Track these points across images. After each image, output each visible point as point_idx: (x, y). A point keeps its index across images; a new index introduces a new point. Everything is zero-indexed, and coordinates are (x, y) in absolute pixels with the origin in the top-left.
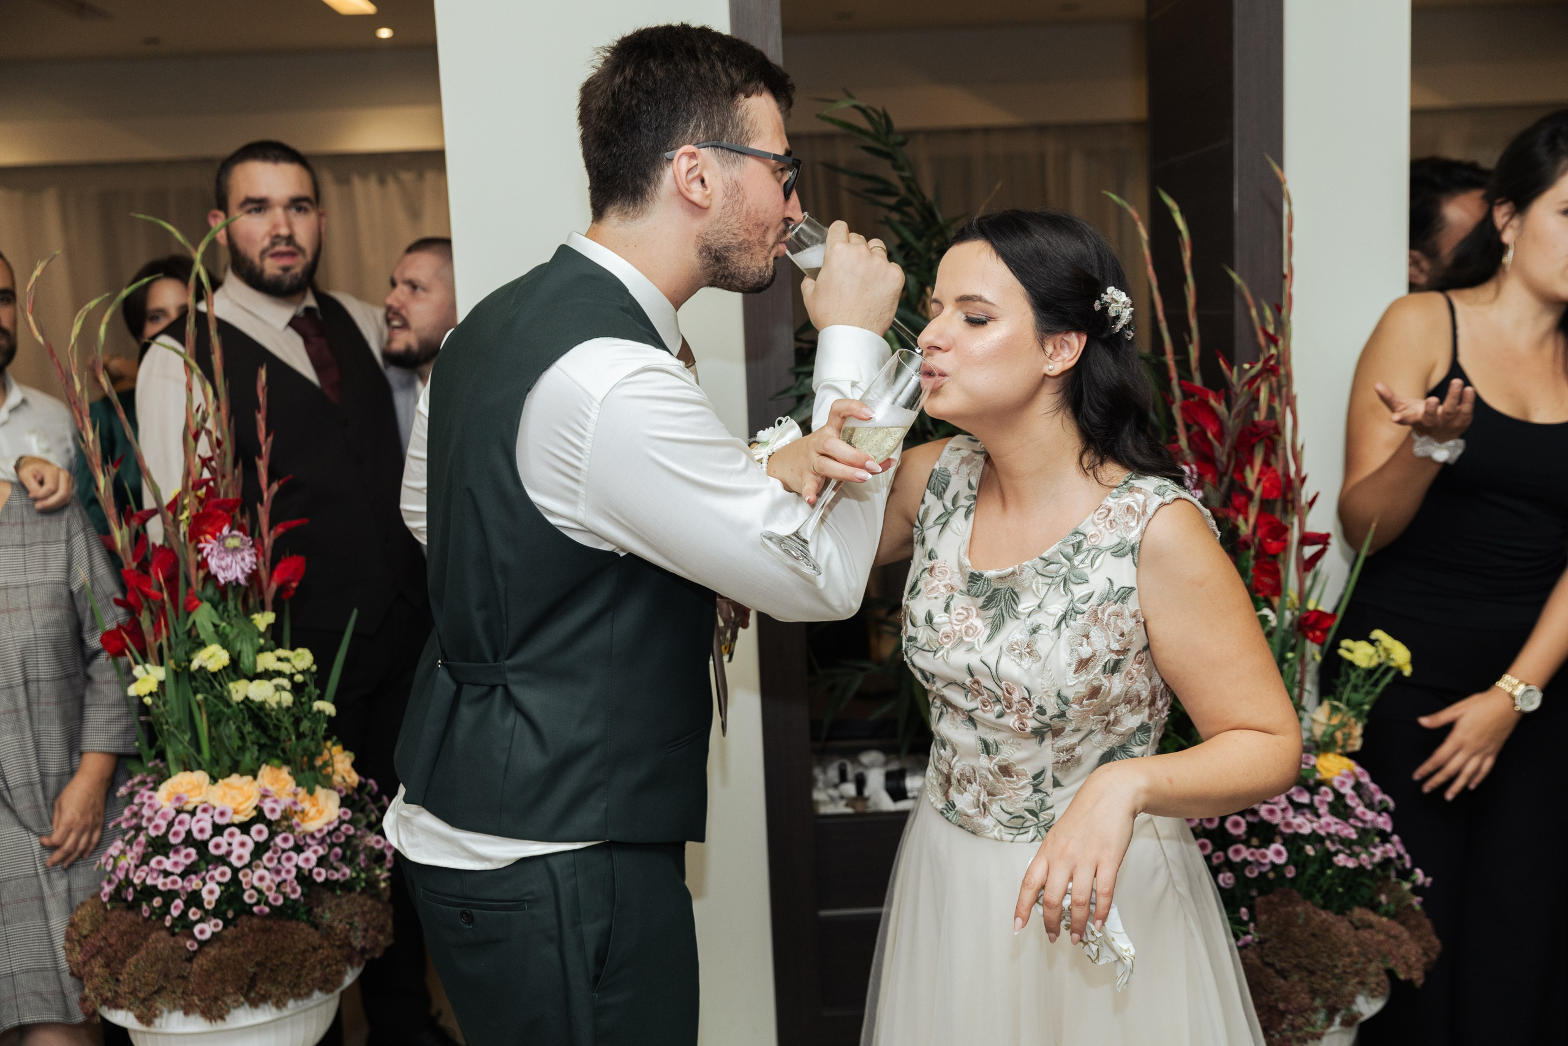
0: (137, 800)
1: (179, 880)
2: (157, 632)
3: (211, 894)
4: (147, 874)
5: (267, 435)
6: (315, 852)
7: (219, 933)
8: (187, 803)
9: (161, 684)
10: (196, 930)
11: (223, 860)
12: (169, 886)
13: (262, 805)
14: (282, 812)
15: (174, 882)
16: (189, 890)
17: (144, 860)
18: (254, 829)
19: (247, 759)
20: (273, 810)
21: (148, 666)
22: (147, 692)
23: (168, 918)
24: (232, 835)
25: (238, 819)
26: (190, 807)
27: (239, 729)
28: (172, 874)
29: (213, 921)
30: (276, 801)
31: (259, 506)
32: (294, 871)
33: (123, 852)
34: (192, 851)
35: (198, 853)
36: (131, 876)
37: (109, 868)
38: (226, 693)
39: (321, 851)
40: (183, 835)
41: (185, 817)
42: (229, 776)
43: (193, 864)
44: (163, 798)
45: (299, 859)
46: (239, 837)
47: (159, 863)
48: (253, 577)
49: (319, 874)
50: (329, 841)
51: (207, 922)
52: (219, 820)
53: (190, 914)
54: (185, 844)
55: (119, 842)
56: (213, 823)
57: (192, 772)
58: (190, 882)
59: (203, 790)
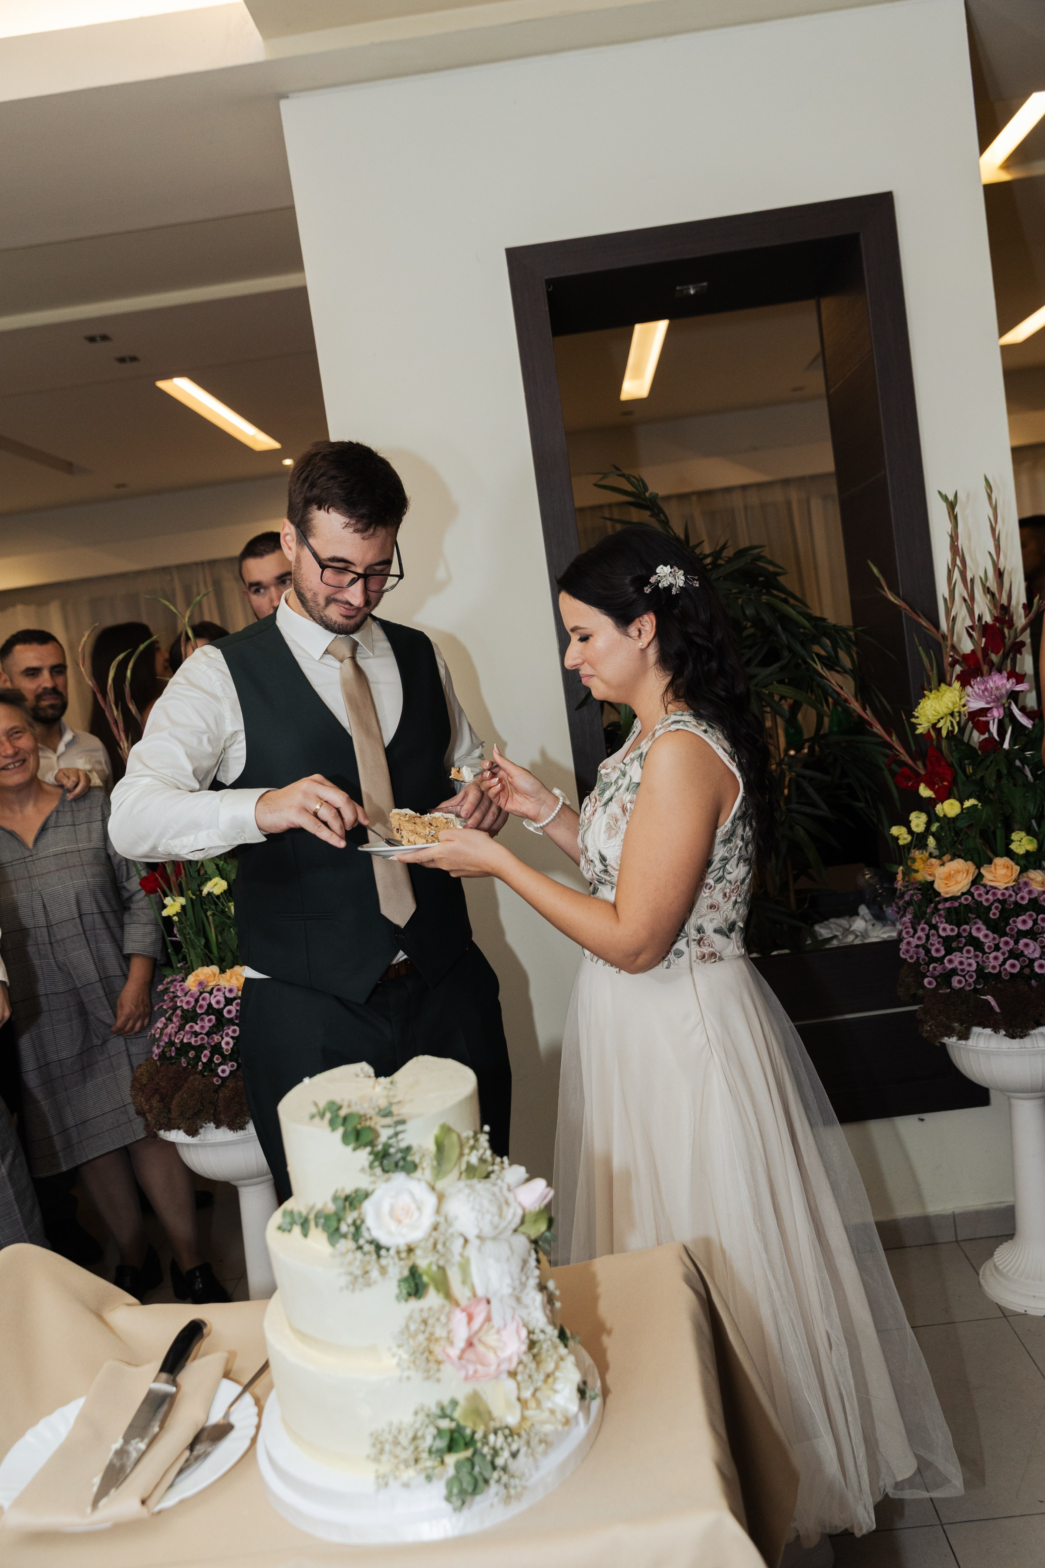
0: (172, 990)
1: (206, 1037)
3: (227, 1045)
4: (184, 1036)
8: (206, 986)
9: (183, 907)
10: (219, 1071)
12: (199, 1043)
15: (202, 1039)
16: (213, 1044)
17: (181, 1028)
21: (173, 897)
22: (175, 913)
23: (200, 1063)
26: (209, 989)
28: (200, 1033)
29: (230, 1064)
33: (166, 1026)
34: (213, 1017)
35: (216, 1019)
36: (173, 1039)
37: (157, 1036)
38: (226, 910)
40: (206, 1007)
41: (207, 995)
42: (232, 967)
43: (214, 1026)
44: (191, 982)
47: (191, 1027)
51: (227, 1065)
52: (228, 995)
53: (215, 1059)
54: (207, 1013)
55: (163, 1019)
56: (225, 997)
57: (208, 966)
58: (213, 1038)
59: (216, 977)
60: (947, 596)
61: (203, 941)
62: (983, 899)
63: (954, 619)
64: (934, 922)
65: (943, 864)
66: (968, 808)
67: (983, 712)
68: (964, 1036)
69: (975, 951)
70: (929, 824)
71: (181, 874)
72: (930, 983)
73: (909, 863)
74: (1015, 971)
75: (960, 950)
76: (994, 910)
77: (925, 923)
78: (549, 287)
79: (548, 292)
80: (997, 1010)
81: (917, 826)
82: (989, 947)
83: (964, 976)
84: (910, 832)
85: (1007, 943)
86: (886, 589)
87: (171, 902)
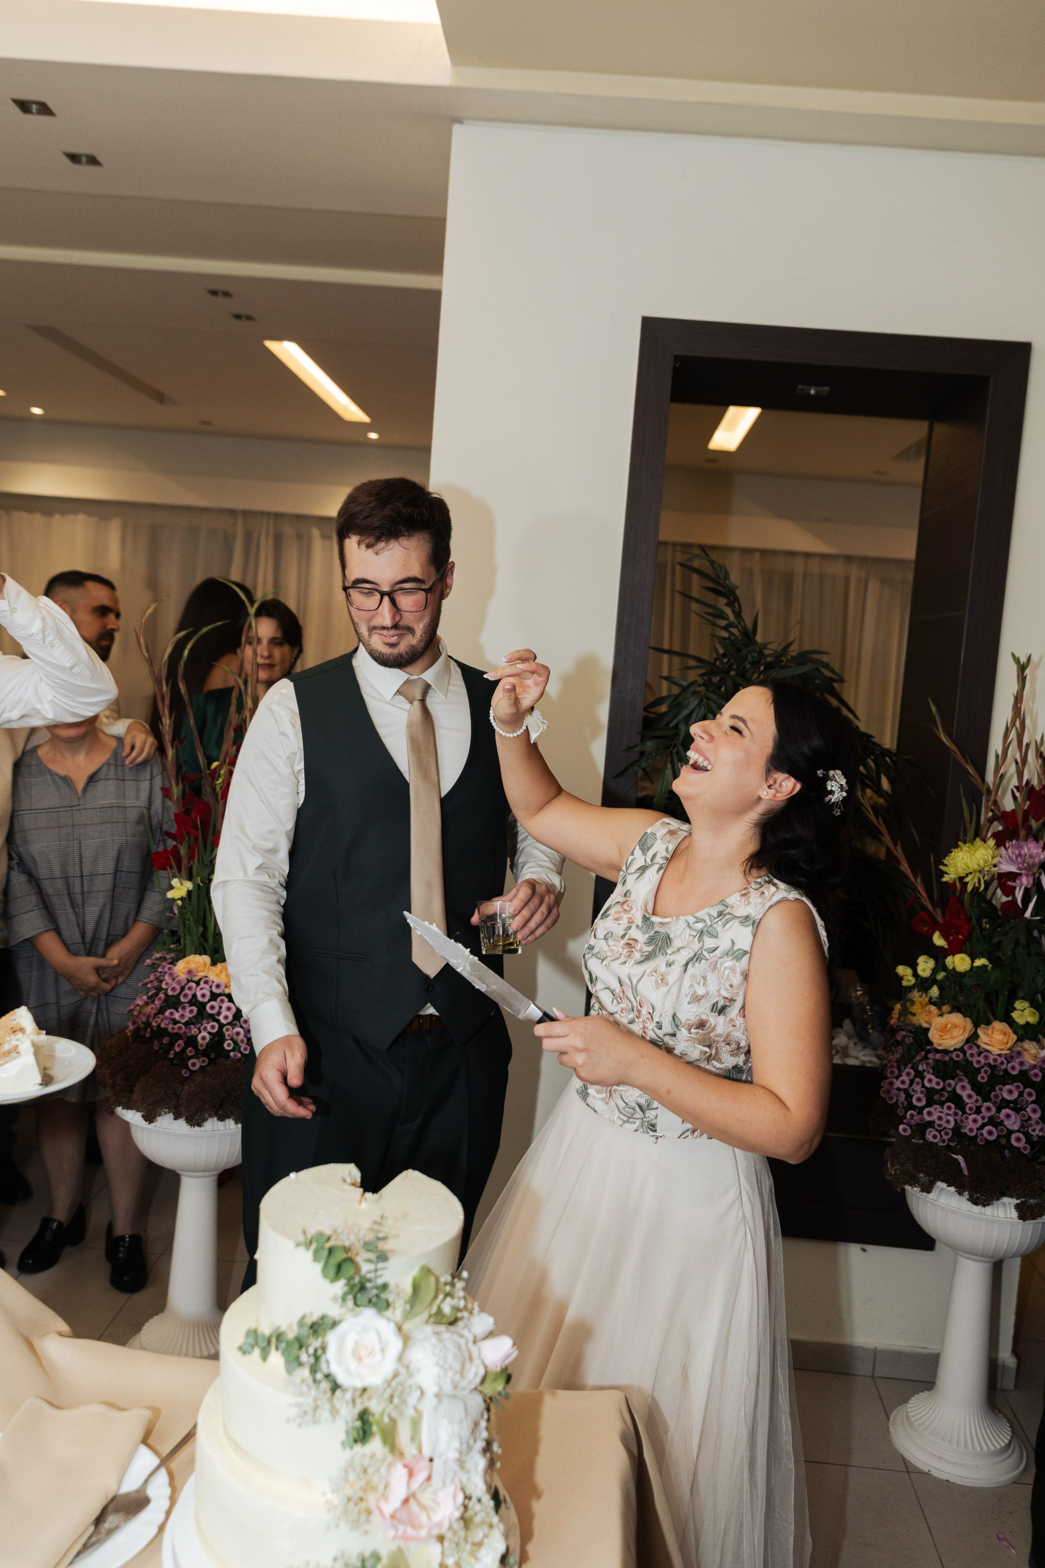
0: (159, 970)
1: (183, 1027)
2: (191, 857)
3: (203, 1039)
4: (162, 1020)
7: (205, 1067)
8: (195, 976)
9: (189, 892)
10: (190, 1063)
11: (213, 1018)
12: (176, 1031)
15: (180, 1028)
16: (189, 1035)
17: (161, 1011)
21: (181, 879)
22: (180, 897)
23: (172, 1052)
24: (222, 1001)
26: (196, 979)
28: (179, 1022)
29: (202, 1058)
33: (147, 1004)
34: (195, 1009)
35: (198, 1011)
36: (150, 1020)
40: (190, 997)
41: (194, 985)
43: (193, 1018)
44: (181, 967)
47: (172, 1013)
51: (198, 1058)
52: (214, 990)
53: (188, 1051)
54: (190, 1003)
55: (145, 997)
56: (211, 992)
57: (200, 955)
58: (190, 1029)
59: (206, 968)
60: (1000, 752)
61: (201, 929)
62: (974, 1060)
63: (1002, 776)
64: (920, 1068)
65: (941, 1015)
66: (978, 967)
67: (1013, 876)
68: (927, 1188)
69: (956, 1109)
70: (935, 971)
71: (194, 858)
72: (905, 1130)
73: (908, 1004)
74: (991, 1138)
75: (942, 1104)
76: (982, 1074)
77: (912, 1068)
78: (677, 363)
79: (674, 368)
80: (966, 1172)
81: (924, 970)
82: (971, 1109)
83: (940, 1132)
84: (915, 974)
85: (989, 1109)
86: (940, 728)
87: (179, 885)
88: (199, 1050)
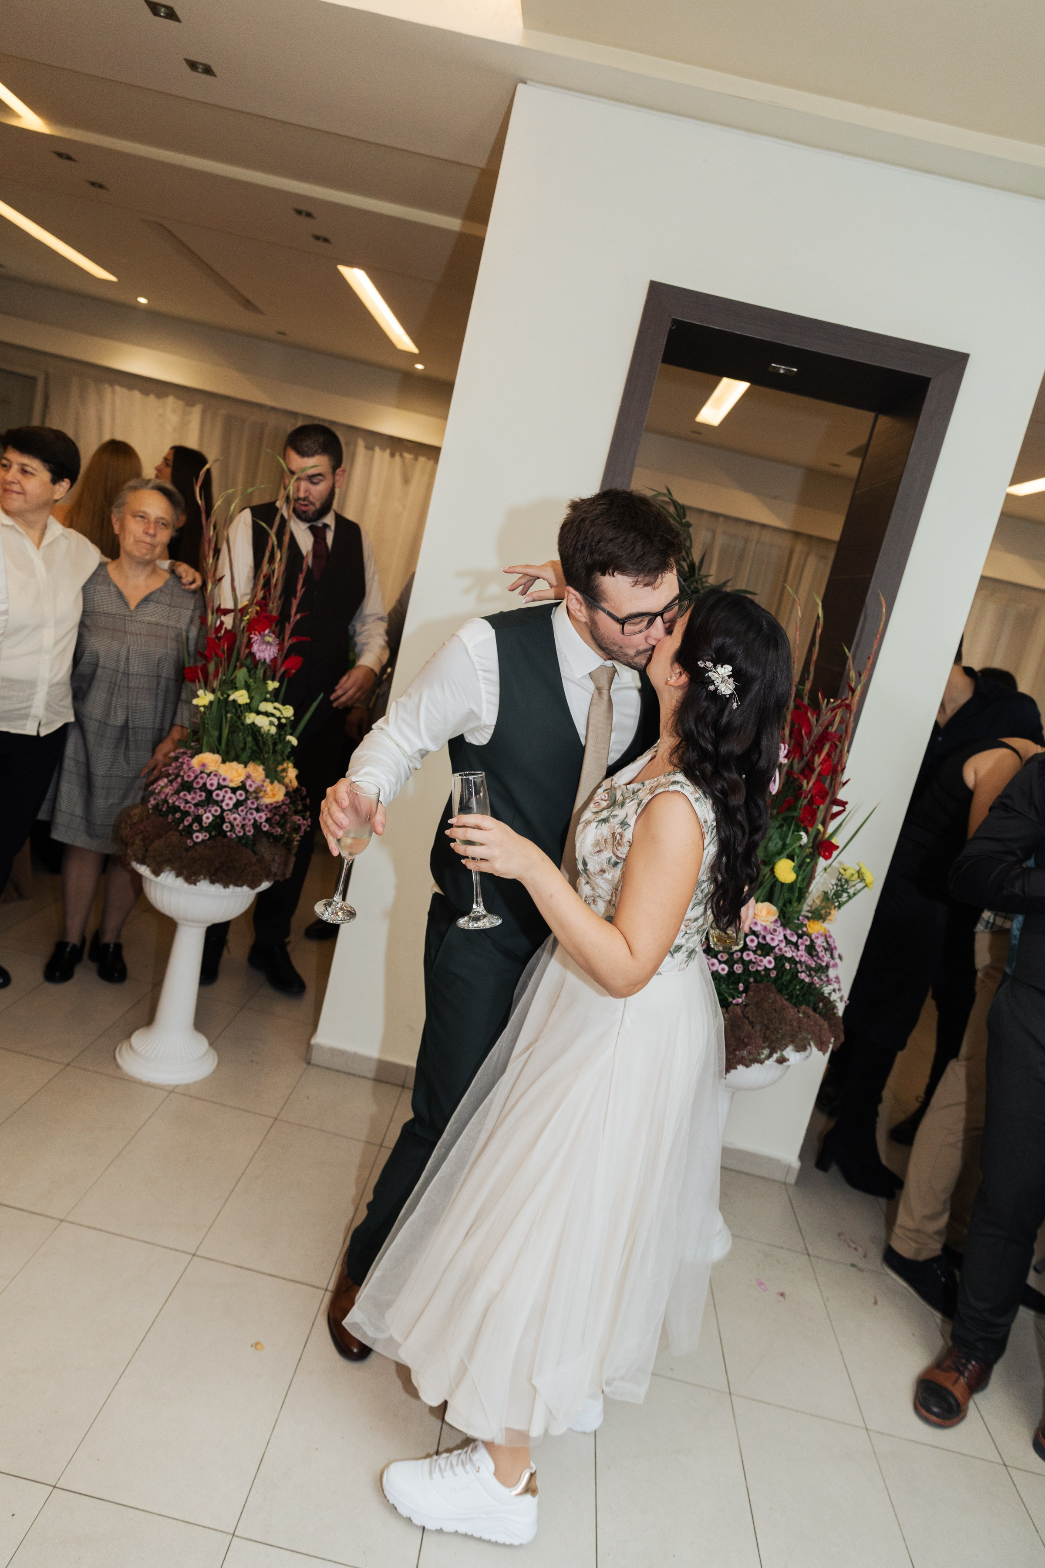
0: (180, 760)
1: (193, 807)
2: (216, 675)
3: (208, 818)
4: (177, 800)
5: (302, 587)
6: (266, 814)
7: (206, 840)
8: (208, 769)
9: (211, 703)
10: (194, 836)
11: (217, 803)
12: (187, 809)
13: (245, 781)
14: (256, 788)
15: (190, 807)
16: (197, 814)
17: (177, 792)
18: (238, 792)
19: (244, 756)
20: (251, 786)
21: (206, 692)
22: (203, 704)
23: (182, 825)
24: (226, 792)
25: (232, 785)
26: (208, 771)
27: (245, 739)
28: (190, 803)
29: (204, 834)
30: (253, 782)
31: (287, 624)
32: (252, 821)
33: (166, 786)
34: (204, 794)
35: (206, 796)
36: (168, 798)
37: (157, 791)
38: (243, 717)
39: (269, 815)
40: (201, 784)
41: (205, 776)
42: (232, 761)
43: (202, 801)
44: (196, 762)
45: (256, 815)
46: (229, 794)
47: (185, 795)
48: (274, 660)
49: (265, 826)
50: (274, 811)
51: (201, 833)
52: (221, 782)
53: (194, 826)
54: (201, 789)
55: (166, 780)
56: (219, 783)
57: (214, 754)
58: (198, 810)
59: (217, 765)
61: (216, 734)
71: (219, 676)
78: (673, 326)
79: (671, 331)
87: (203, 695)
88: (203, 827)
